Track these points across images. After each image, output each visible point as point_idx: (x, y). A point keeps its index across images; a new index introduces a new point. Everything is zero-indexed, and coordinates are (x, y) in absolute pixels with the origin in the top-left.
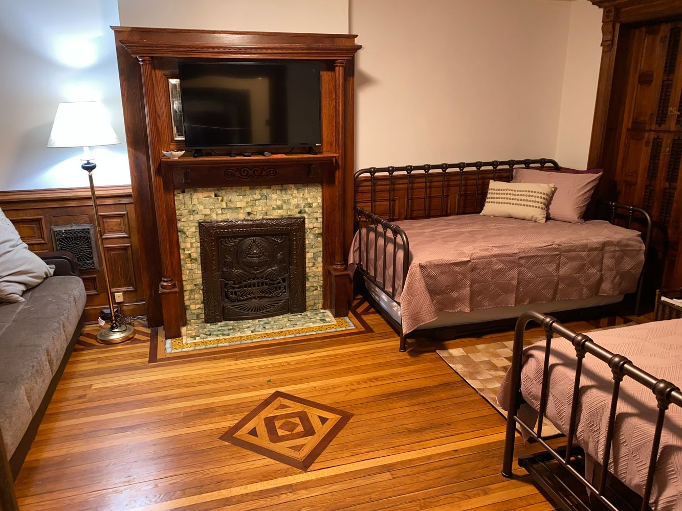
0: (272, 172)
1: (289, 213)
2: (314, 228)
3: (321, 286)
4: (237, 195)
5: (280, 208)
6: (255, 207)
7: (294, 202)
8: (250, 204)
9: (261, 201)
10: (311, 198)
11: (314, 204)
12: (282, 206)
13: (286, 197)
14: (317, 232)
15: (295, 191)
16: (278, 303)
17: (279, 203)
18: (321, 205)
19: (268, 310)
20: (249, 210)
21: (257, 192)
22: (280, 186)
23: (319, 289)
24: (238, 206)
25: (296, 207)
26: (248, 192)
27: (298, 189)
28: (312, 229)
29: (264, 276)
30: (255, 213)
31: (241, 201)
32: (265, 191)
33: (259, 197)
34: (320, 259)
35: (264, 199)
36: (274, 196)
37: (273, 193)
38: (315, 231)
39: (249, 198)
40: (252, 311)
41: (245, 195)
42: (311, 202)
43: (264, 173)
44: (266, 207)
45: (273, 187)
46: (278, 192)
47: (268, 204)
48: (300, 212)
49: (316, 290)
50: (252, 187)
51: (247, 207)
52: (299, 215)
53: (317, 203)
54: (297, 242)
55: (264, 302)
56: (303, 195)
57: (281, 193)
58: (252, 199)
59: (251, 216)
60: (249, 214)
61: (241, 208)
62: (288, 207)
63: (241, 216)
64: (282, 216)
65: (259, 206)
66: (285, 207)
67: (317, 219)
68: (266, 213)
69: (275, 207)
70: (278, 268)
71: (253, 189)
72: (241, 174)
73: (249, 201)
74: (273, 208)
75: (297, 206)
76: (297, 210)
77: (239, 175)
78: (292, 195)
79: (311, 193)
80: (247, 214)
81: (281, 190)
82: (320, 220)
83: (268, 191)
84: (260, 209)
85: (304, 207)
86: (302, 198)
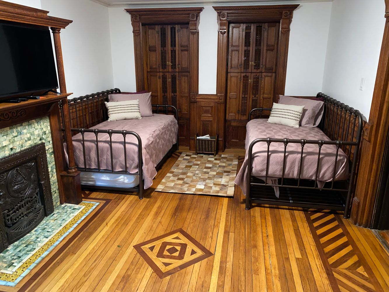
0: (23, 112)
1: (35, 142)
2: (49, 149)
3: (57, 189)
4: (3, 136)
5: (29, 139)
6: (15, 143)
7: (36, 132)
8: (11, 141)
9: (18, 137)
10: (45, 127)
11: (47, 131)
12: (30, 137)
13: (32, 130)
14: (51, 151)
15: (36, 125)
16: (39, 213)
17: (28, 135)
18: (50, 131)
19: (35, 221)
20: (11, 146)
21: (15, 130)
22: (27, 122)
23: (57, 192)
24: (4, 145)
25: (38, 137)
26: (9, 132)
27: (37, 123)
28: (48, 150)
29: (27, 196)
30: (15, 148)
31: (6, 140)
32: (19, 129)
33: (16, 134)
34: (55, 170)
35: (19, 135)
36: (25, 131)
37: (24, 129)
38: (50, 151)
39: (10, 137)
40: (26, 227)
41: (7, 135)
42: (45, 130)
43: (19, 114)
44: (22, 141)
45: (23, 124)
46: (27, 127)
47: (22, 138)
48: (40, 140)
49: (56, 193)
50: (11, 127)
51: (10, 144)
52: (40, 142)
53: (48, 131)
54: (43, 162)
55: (31, 216)
56: (41, 126)
57: (29, 128)
58: (12, 137)
59: (13, 151)
60: (12, 149)
61: (6, 146)
62: (34, 137)
63: (7, 153)
64: (31, 145)
65: (17, 141)
66: (32, 138)
67: (49, 142)
68: (22, 145)
69: (26, 139)
70: (34, 185)
71: (12, 128)
72: (5, 118)
73: (11, 138)
74: (25, 140)
75: (39, 135)
76: (39, 138)
77: (3, 119)
78: (35, 128)
79: (45, 124)
80: (10, 150)
81: (29, 125)
82: (51, 142)
83: (21, 127)
84: (18, 143)
85: (42, 135)
86: (40, 128)
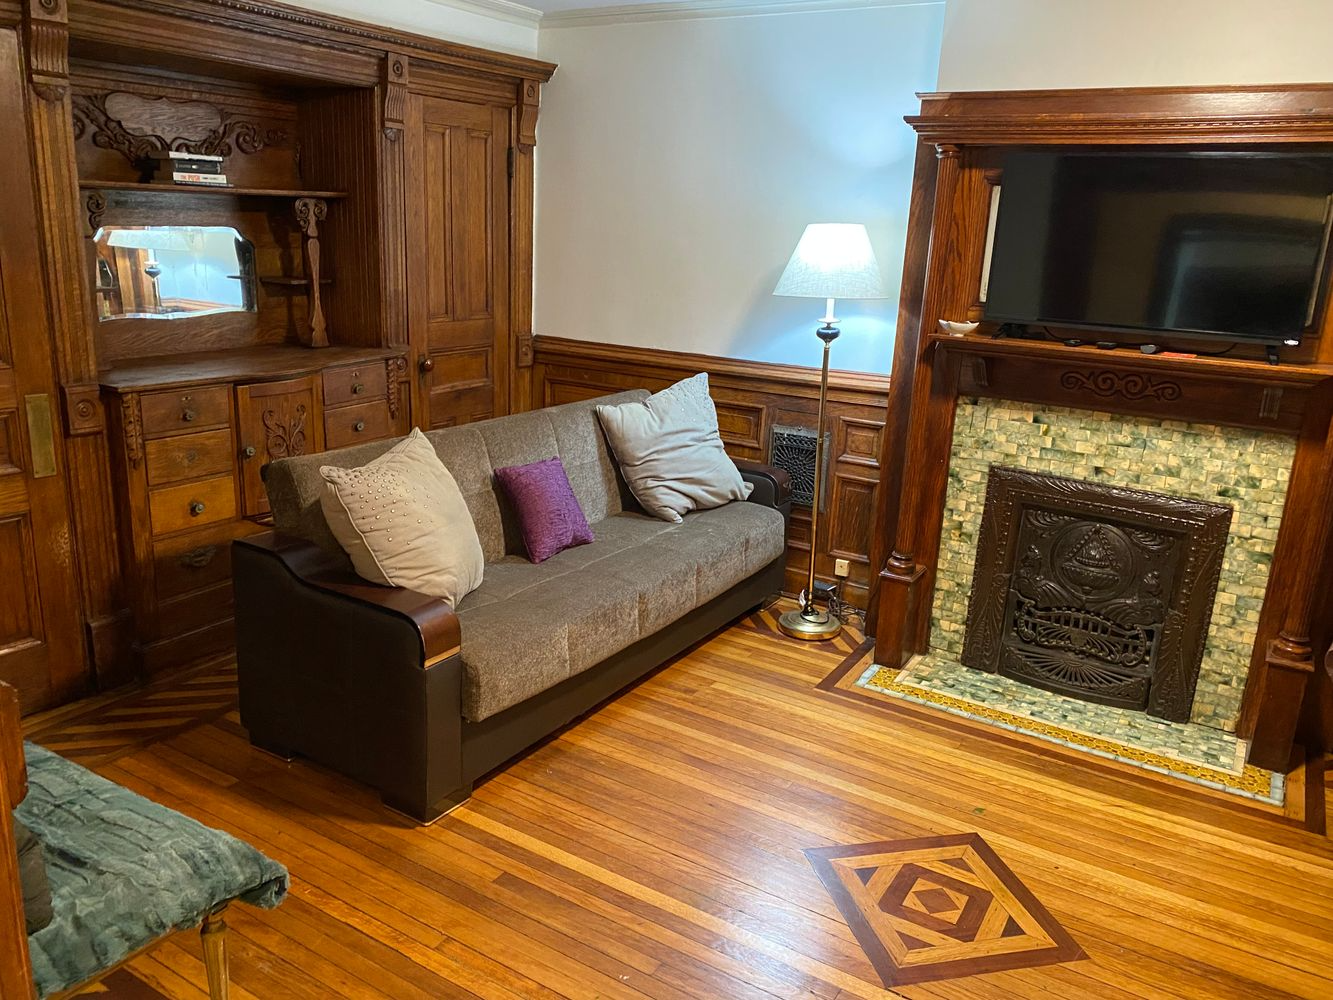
0: (1170, 391)
1: (1194, 490)
2: (1252, 537)
3: (1240, 680)
4: (1081, 428)
5: (1172, 472)
6: (1114, 460)
7: (1213, 466)
8: (1104, 451)
9: (1130, 450)
10: (1260, 466)
11: (1264, 481)
12: (1179, 469)
13: (1192, 453)
14: (1258, 549)
15: (1221, 444)
16: (1121, 681)
17: (1173, 462)
18: (1285, 488)
19: (1092, 686)
20: (1099, 463)
21: (1127, 428)
22: (1185, 424)
23: (1234, 684)
24: (1078, 450)
25: (1214, 480)
26: (1105, 426)
27: (1229, 440)
28: (1246, 539)
29: (1103, 612)
30: (1111, 472)
31: (1086, 441)
32: (1144, 430)
33: (1129, 440)
34: (1253, 616)
35: (1138, 445)
36: (1164, 445)
37: (1163, 438)
38: (1254, 545)
39: (1106, 439)
40: (1057, 675)
41: (1098, 430)
42: (1258, 476)
43: (1150, 391)
44: (1141, 465)
45: (1166, 425)
46: (1177, 437)
47: (1147, 459)
48: (1220, 494)
49: (1226, 683)
50: (1117, 416)
51: (1096, 456)
52: (1218, 499)
53: (1273, 482)
54: (1196, 559)
55: (1091, 666)
56: (1241, 454)
57: (1184, 441)
58: (1111, 441)
59: (1100, 476)
60: (1098, 470)
61: (1082, 455)
62: (1195, 474)
63: (1080, 472)
64: (1175, 492)
65: (1124, 459)
66: (1185, 473)
67: (1266, 519)
68: (1138, 477)
69: (1161, 468)
70: (1141, 603)
71: (1118, 420)
72: (1097, 385)
73: (1104, 443)
74: (1156, 469)
75: (1219, 478)
76: (1216, 487)
77: (1093, 387)
78: (1209, 450)
79: (1263, 455)
80: (1093, 472)
81: (1185, 435)
82: (1275, 523)
83: (1152, 429)
84: (1125, 465)
85: (1235, 484)
86: (1237, 461)
